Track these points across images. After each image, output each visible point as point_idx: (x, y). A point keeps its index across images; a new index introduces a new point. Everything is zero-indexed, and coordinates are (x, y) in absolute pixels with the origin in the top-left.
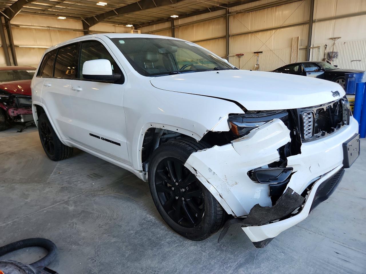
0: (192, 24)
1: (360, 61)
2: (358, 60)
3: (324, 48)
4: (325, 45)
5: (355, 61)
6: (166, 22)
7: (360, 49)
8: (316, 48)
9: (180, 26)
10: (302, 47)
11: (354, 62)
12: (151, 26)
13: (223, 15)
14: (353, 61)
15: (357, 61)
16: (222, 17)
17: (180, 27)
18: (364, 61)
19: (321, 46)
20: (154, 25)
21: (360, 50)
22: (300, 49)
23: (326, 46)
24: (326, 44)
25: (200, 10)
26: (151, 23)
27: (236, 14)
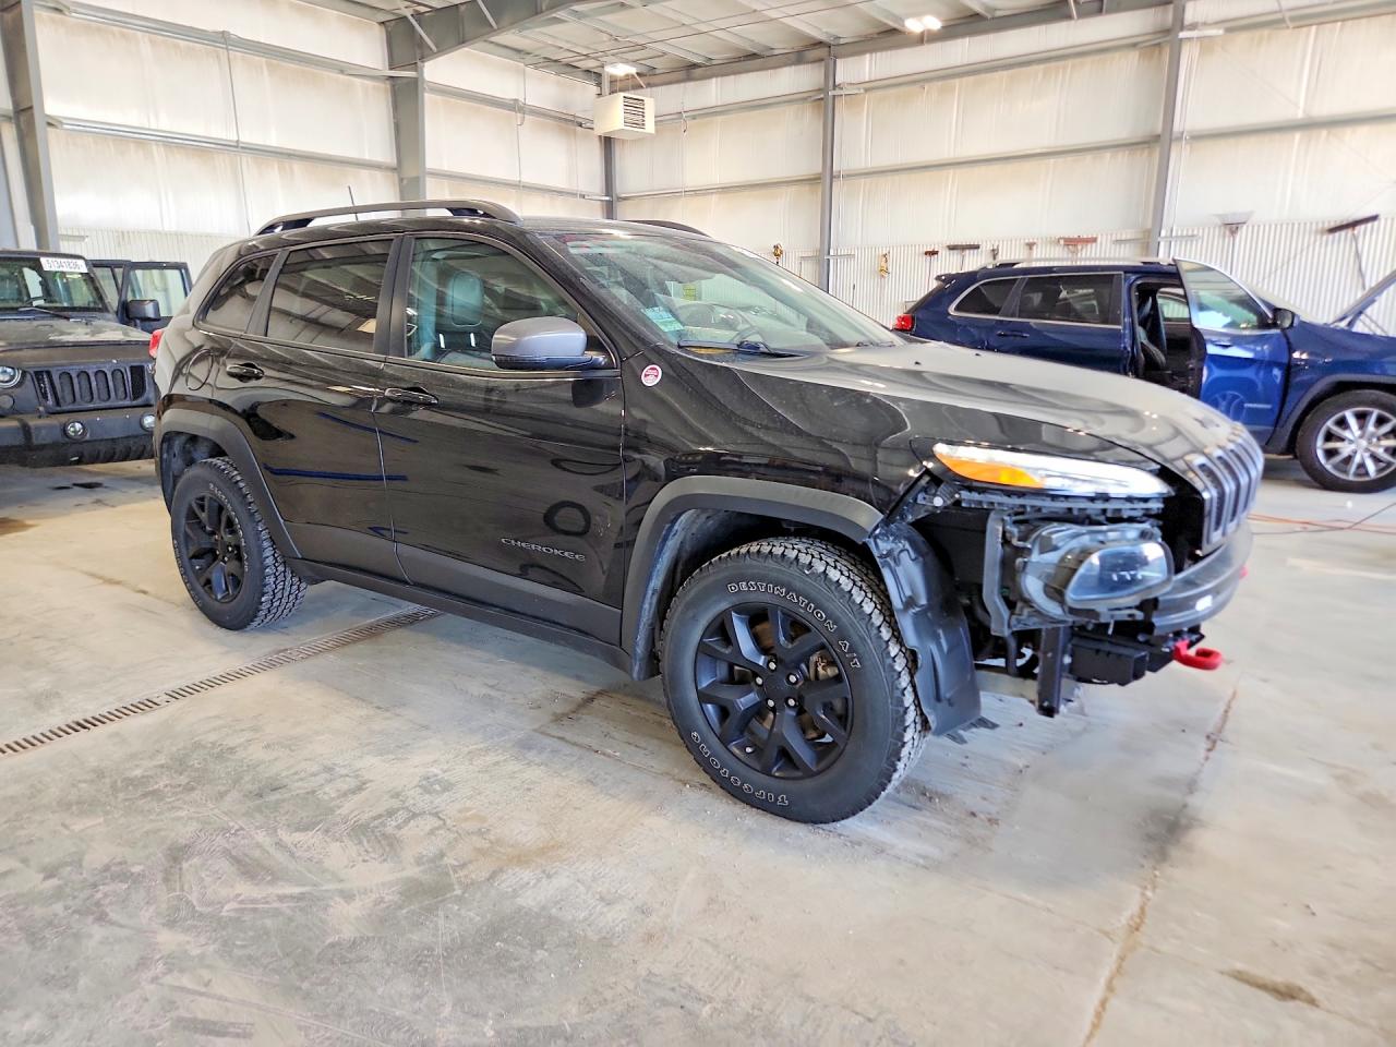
0: (944, 78)
6: (786, 65)
9: (871, 87)
12: (690, 85)
13: (1140, 39)
16: (1134, 45)
17: (866, 90)
20: (714, 80)
25: (998, 14)
26: (698, 72)
27: (1221, 32)
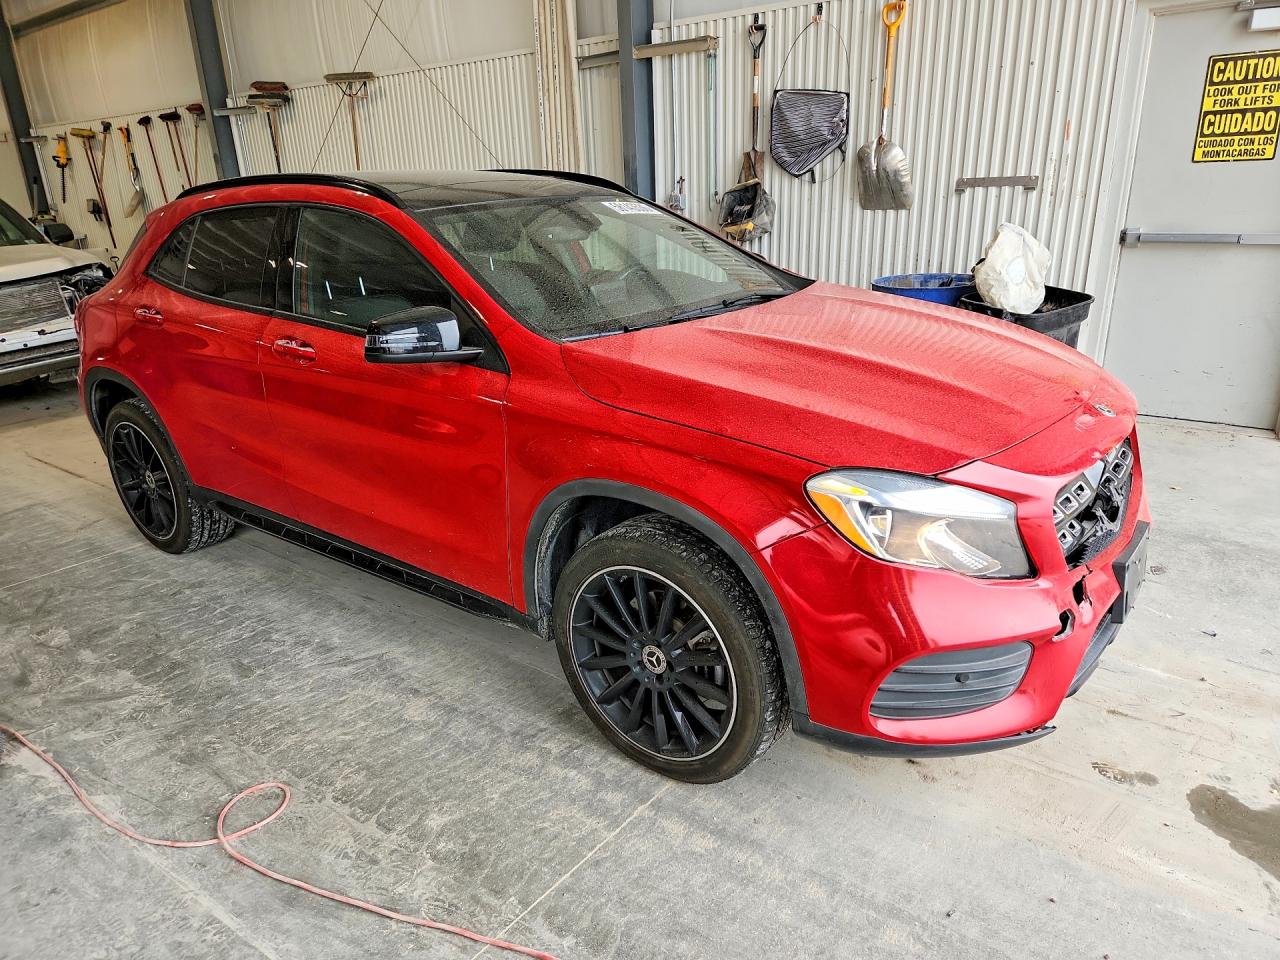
1: (1029, 184)
2: (1013, 181)
3: (743, 54)
4: (750, 20)
5: (986, 182)
7: (1037, 59)
8: (693, 57)
10: (595, 46)
11: (980, 191)
14: (975, 183)
15: (1000, 182)
18: (1065, 184)
19: (721, 34)
21: (1035, 69)
22: (582, 61)
23: (757, 37)
24: (756, 17)
